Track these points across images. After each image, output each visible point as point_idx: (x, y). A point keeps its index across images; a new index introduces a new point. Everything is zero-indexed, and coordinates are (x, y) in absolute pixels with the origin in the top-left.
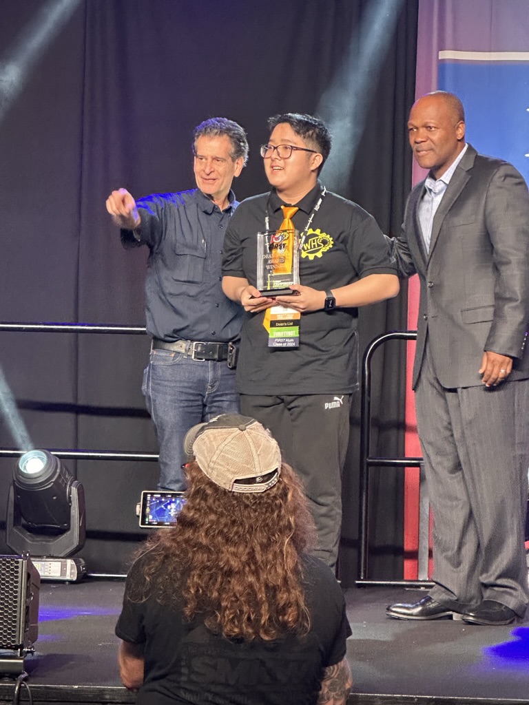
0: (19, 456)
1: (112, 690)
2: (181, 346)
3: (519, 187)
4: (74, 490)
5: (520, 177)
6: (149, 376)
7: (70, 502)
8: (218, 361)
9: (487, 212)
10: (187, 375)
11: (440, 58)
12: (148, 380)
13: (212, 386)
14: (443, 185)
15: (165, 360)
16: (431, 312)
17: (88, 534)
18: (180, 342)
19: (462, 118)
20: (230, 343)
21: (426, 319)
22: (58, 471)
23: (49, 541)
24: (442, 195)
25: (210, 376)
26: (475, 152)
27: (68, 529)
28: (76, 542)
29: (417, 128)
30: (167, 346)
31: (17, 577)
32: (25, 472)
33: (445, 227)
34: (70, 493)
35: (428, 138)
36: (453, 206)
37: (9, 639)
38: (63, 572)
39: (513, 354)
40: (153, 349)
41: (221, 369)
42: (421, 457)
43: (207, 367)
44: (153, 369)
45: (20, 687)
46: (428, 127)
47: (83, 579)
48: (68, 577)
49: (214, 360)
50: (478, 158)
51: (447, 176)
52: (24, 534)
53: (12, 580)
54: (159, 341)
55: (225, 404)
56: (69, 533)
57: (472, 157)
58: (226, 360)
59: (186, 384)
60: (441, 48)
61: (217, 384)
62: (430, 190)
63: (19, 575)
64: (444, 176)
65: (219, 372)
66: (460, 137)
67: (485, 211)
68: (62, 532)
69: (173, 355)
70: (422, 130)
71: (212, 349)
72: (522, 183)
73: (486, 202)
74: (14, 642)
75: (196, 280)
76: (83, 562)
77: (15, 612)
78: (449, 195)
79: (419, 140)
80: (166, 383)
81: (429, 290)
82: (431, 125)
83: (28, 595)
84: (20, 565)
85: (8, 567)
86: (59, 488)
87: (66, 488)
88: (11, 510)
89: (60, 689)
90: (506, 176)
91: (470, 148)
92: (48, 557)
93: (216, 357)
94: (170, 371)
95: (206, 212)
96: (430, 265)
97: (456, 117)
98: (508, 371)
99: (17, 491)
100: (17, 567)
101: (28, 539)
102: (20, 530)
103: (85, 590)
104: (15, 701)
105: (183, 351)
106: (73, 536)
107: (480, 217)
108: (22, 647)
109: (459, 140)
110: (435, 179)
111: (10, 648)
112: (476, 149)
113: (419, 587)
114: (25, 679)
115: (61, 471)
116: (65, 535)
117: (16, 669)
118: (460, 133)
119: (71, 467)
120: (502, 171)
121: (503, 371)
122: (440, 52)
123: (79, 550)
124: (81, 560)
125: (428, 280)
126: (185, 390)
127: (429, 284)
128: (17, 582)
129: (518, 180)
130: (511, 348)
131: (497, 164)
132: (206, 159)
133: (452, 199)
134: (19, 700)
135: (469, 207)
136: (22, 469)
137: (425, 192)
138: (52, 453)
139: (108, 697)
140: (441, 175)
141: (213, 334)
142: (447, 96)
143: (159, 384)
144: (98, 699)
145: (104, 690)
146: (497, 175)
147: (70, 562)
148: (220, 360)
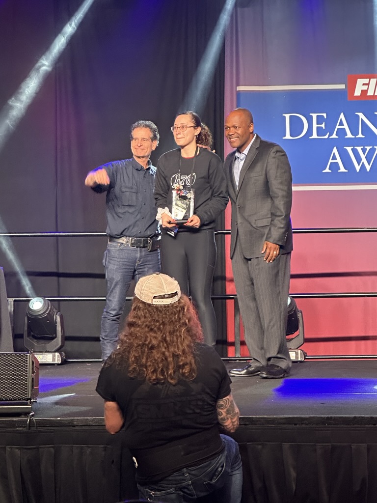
0: (29, 301)
1: (77, 419)
2: (123, 240)
3: (284, 157)
4: (58, 317)
5: (284, 152)
6: (106, 255)
7: (56, 323)
8: (143, 248)
9: (268, 170)
10: (126, 255)
11: (237, 90)
12: (106, 257)
13: (139, 261)
14: (244, 156)
15: (115, 247)
16: (239, 221)
17: (66, 339)
18: (123, 238)
19: (252, 122)
20: (149, 238)
21: (237, 224)
22: (50, 308)
23: (46, 344)
24: (244, 161)
25: (138, 255)
26: (260, 138)
27: (56, 337)
28: (60, 344)
29: (229, 128)
30: (117, 240)
31: (27, 363)
32: (32, 309)
33: (246, 177)
34: (56, 319)
35: (236, 132)
36: (250, 166)
37: (24, 395)
38: (54, 359)
39: (280, 244)
40: (110, 241)
41: (144, 252)
42: (236, 294)
43: (137, 251)
44: (109, 251)
45: (30, 420)
46: (235, 127)
47: (64, 362)
48: (56, 362)
49: (141, 247)
50: (262, 142)
51: (246, 151)
52: (32, 340)
53: (24, 365)
54: (112, 238)
55: (146, 269)
56: (56, 339)
57: (259, 141)
58: (147, 247)
59: (126, 260)
60: (238, 85)
61: (142, 260)
62: (238, 158)
63: (28, 362)
64: (245, 151)
65: (143, 254)
66: (251, 131)
67: (266, 170)
68: (52, 339)
69: (119, 245)
70: (232, 129)
71: (139, 241)
72: (285, 155)
73: (267, 165)
74: (26, 396)
75: (132, 204)
76: (64, 354)
77: (26, 381)
78: (248, 161)
79: (231, 133)
80: (115, 259)
81: (238, 209)
82: (237, 126)
83: (33, 372)
84: (28, 357)
85: (22, 358)
86: (50, 316)
87: (54, 316)
88: (26, 328)
89: (51, 420)
90: (277, 152)
91: (257, 137)
92: (46, 352)
93: (142, 245)
94: (117, 252)
95: (137, 170)
96: (239, 196)
97: (249, 121)
98: (278, 253)
99: (29, 319)
100: (27, 358)
101: (35, 343)
102: (30, 339)
103: (65, 369)
104: (28, 427)
105: (125, 243)
106: (58, 341)
107: (264, 173)
108: (30, 399)
109: (251, 133)
110: (241, 153)
111: (25, 400)
112: (261, 137)
113: (236, 360)
114: (33, 416)
115: (51, 308)
116: (54, 340)
117: (27, 411)
118: (251, 129)
119: (56, 305)
120: (275, 149)
121: (275, 252)
122: (237, 87)
123: (62, 347)
124: (63, 353)
125: (237, 204)
126: (125, 263)
127: (238, 207)
128: (27, 366)
129: (282, 154)
130: (279, 241)
131: (272, 145)
132: (138, 140)
133: (249, 163)
134: (30, 427)
135: (258, 167)
136: (31, 307)
137: (236, 159)
138: (46, 299)
139: (75, 423)
140: (243, 151)
141: (140, 233)
142: (244, 110)
143: (111, 259)
144: (70, 425)
145: (73, 419)
146: (272, 151)
147: (57, 354)
148: (144, 247)
